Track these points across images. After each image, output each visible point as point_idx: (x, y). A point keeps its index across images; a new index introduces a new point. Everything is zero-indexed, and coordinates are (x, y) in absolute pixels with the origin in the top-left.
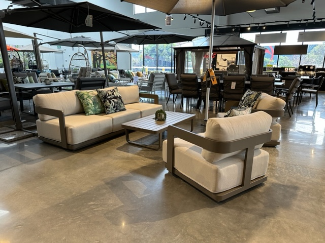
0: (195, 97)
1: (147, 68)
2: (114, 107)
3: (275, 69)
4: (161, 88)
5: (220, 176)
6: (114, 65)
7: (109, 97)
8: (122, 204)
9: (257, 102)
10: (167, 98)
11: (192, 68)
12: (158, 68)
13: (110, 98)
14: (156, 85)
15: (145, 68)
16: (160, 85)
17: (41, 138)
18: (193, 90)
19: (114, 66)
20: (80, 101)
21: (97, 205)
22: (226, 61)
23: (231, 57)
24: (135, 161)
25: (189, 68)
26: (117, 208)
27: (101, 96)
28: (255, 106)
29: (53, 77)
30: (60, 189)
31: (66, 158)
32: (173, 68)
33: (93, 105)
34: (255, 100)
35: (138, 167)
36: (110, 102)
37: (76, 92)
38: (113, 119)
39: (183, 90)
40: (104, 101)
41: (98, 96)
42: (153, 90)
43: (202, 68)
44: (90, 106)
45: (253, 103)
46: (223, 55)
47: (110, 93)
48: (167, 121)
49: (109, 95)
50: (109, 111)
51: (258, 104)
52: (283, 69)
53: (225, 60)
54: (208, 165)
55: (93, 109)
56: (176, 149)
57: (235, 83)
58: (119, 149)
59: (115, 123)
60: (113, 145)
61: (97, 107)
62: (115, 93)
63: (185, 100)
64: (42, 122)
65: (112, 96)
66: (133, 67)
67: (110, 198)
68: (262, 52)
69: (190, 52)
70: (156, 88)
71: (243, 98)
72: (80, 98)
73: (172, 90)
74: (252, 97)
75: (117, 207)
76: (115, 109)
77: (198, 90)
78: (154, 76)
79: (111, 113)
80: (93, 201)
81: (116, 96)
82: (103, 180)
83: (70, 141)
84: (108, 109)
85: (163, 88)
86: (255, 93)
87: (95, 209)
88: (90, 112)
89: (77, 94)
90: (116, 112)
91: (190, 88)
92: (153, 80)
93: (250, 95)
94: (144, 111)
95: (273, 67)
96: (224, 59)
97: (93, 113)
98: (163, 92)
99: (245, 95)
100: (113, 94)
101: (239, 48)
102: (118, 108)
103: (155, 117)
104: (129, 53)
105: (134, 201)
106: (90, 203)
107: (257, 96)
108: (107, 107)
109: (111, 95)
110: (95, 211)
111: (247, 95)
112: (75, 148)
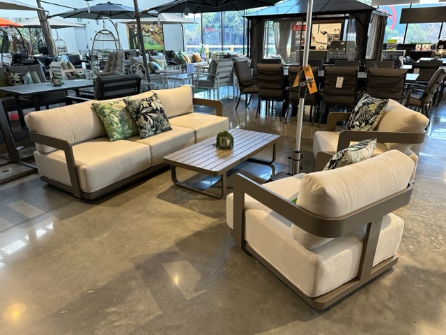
0: (279, 100)
1: (207, 47)
2: (152, 127)
3: (400, 46)
4: (228, 82)
5: (323, 274)
6: (159, 43)
7: (144, 111)
8: (160, 312)
9: (379, 116)
10: (236, 98)
11: (274, 46)
12: (224, 46)
13: (146, 112)
14: (220, 78)
15: (204, 47)
16: (226, 77)
17: (44, 178)
18: (277, 89)
19: (160, 46)
20: (100, 118)
21: (120, 313)
22: (326, 35)
23: (333, 29)
24: (185, 220)
25: (269, 46)
26: (151, 321)
27: (131, 109)
28: (375, 123)
29: (70, 68)
30: (64, 280)
31: (79, 215)
32: (246, 46)
33: (120, 125)
34: (377, 113)
35: (189, 233)
36: (146, 119)
37: (93, 105)
38: (151, 147)
39: (261, 88)
40: (137, 118)
41: (126, 109)
42: (215, 86)
43: (289, 46)
44: (115, 126)
45: (372, 119)
46: (322, 25)
47: (145, 104)
48: (235, 149)
49: (144, 108)
50: (144, 133)
51: (381, 119)
52: (413, 46)
53: (325, 33)
54: (303, 252)
55: (120, 130)
56: (247, 213)
57: (342, 78)
58: (161, 196)
59: (155, 153)
60: (152, 189)
61: (126, 128)
62: (152, 104)
63: (263, 103)
64: (42, 155)
65: (149, 109)
66: (187, 47)
67: (140, 300)
68: (382, 20)
69: (271, 23)
70: (220, 83)
71: (356, 109)
72: (98, 113)
73: (244, 87)
74: (373, 108)
75: (151, 317)
76: (154, 129)
77: (283, 88)
78: (217, 65)
79: (149, 136)
80: (114, 306)
81: (155, 108)
82: (132, 260)
83: (84, 187)
84: (143, 131)
85: (230, 83)
86: (378, 102)
87: (116, 324)
88: (116, 135)
89: (94, 108)
90: (155, 134)
91: (271, 86)
92: (215, 70)
93: (368, 104)
94: (200, 130)
95: (398, 43)
96: (323, 31)
97: (120, 137)
98: (231, 88)
99: (360, 104)
100: (150, 105)
101: (347, 15)
102: (159, 128)
103: (215, 142)
104: (180, 25)
105: (180, 306)
106: (108, 310)
107: (381, 107)
108: (142, 128)
109: (146, 107)
110: (115, 327)
111: (364, 104)
112: (93, 197)
